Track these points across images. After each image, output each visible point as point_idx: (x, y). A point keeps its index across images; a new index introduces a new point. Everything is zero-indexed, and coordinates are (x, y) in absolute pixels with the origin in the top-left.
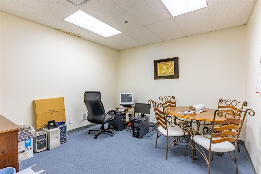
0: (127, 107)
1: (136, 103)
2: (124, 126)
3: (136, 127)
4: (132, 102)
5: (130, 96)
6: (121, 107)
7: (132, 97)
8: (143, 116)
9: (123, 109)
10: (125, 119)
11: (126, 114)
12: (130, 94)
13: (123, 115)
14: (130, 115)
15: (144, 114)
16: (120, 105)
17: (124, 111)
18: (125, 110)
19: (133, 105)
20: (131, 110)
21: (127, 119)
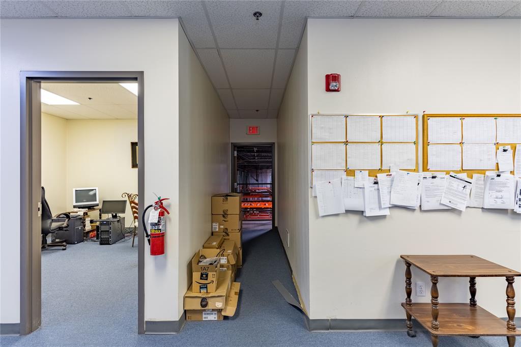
0: (87, 209)
1: (104, 202)
2: (84, 236)
3: (105, 231)
4: (96, 201)
5: (91, 193)
6: (76, 210)
7: (95, 195)
8: (115, 217)
9: (81, 212)
10: (84, 226)
11: (87, 219)
12: (93, 190)
13: (82, 220)
14: (92, 222)
15: (116, 214)
16: (75, 207)
17: (82, 214)
18: (84, 213)
19: (97, 205)
20: (94, 214)
21: (88, 227)
